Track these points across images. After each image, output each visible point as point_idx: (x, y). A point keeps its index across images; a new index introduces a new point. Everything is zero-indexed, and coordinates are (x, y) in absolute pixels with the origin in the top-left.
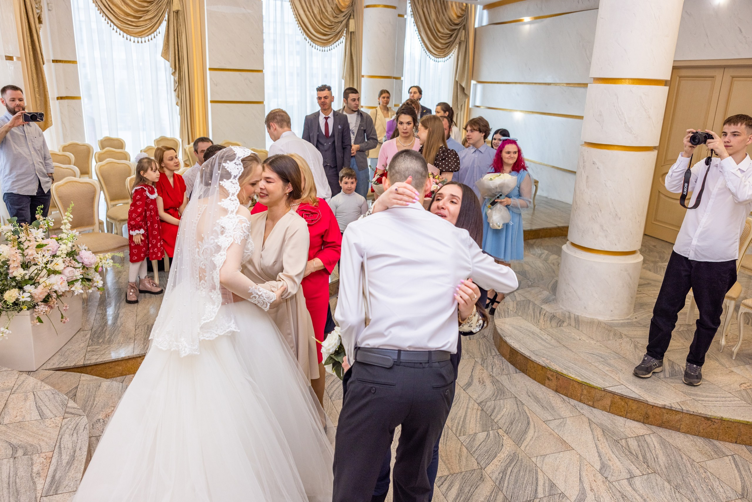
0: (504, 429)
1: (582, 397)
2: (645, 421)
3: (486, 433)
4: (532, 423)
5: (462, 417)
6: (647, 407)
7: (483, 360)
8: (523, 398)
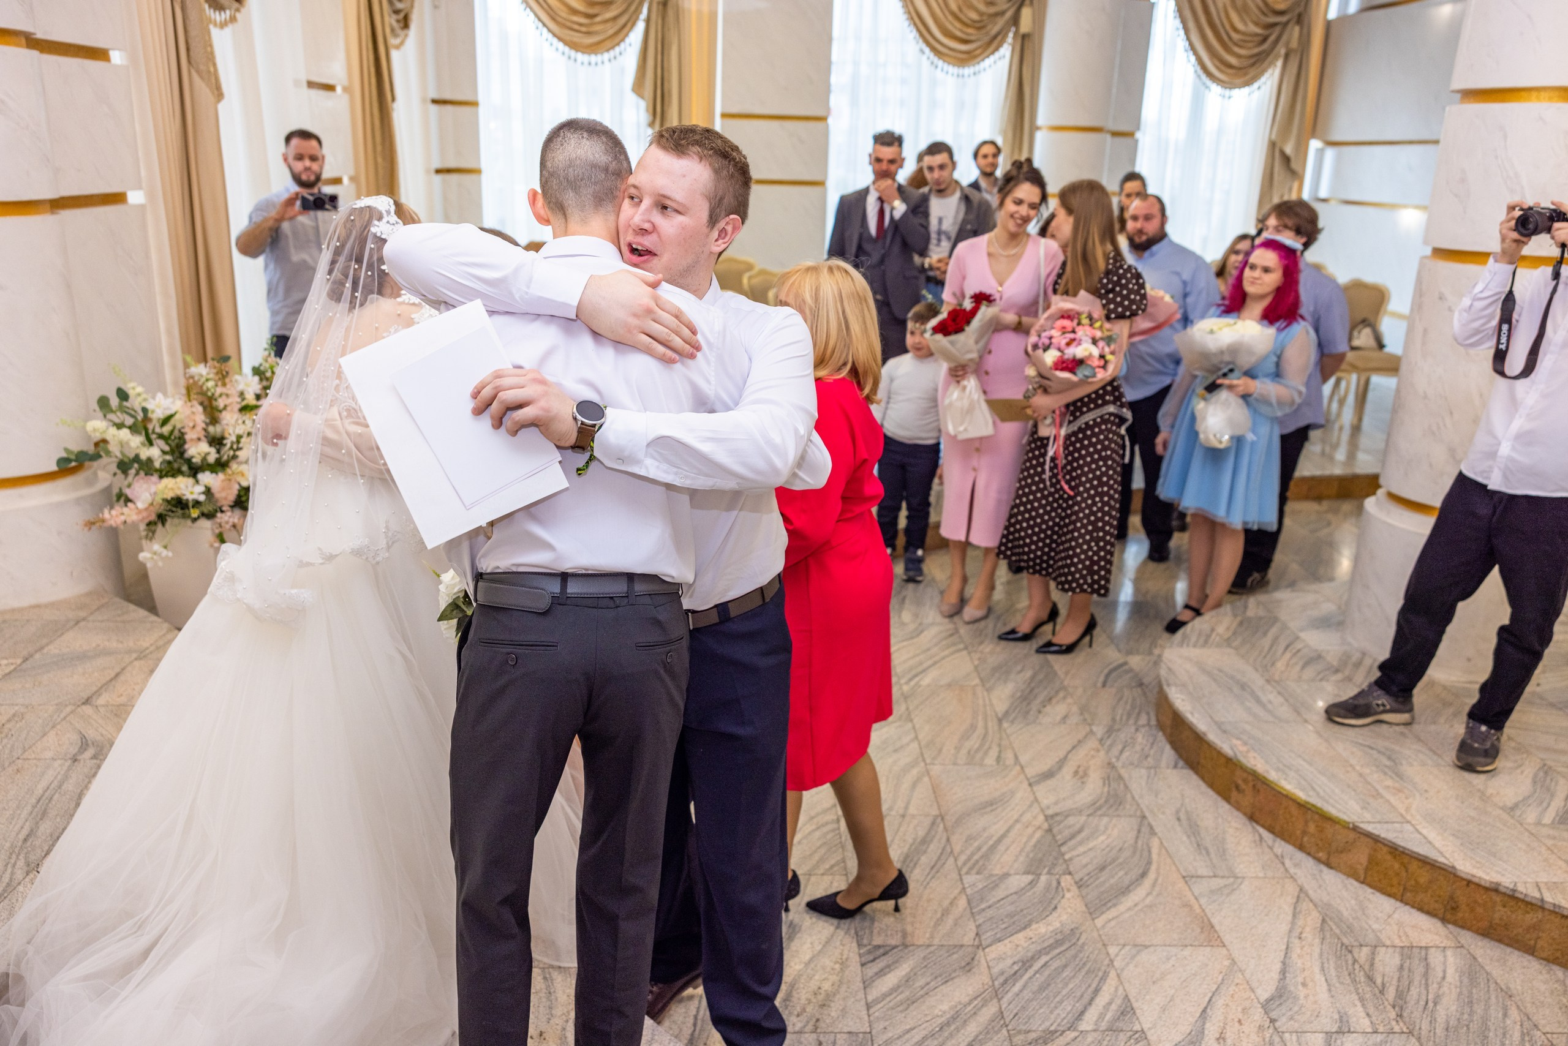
0: (1077, 877)
1: (1305, 839)
2: (1448, 916)
3: (1030, 877)
4: (1152, 875)
5: (995, 838)
6: (1454, 882)
7: (1110, 731)
8: (1162, 821)
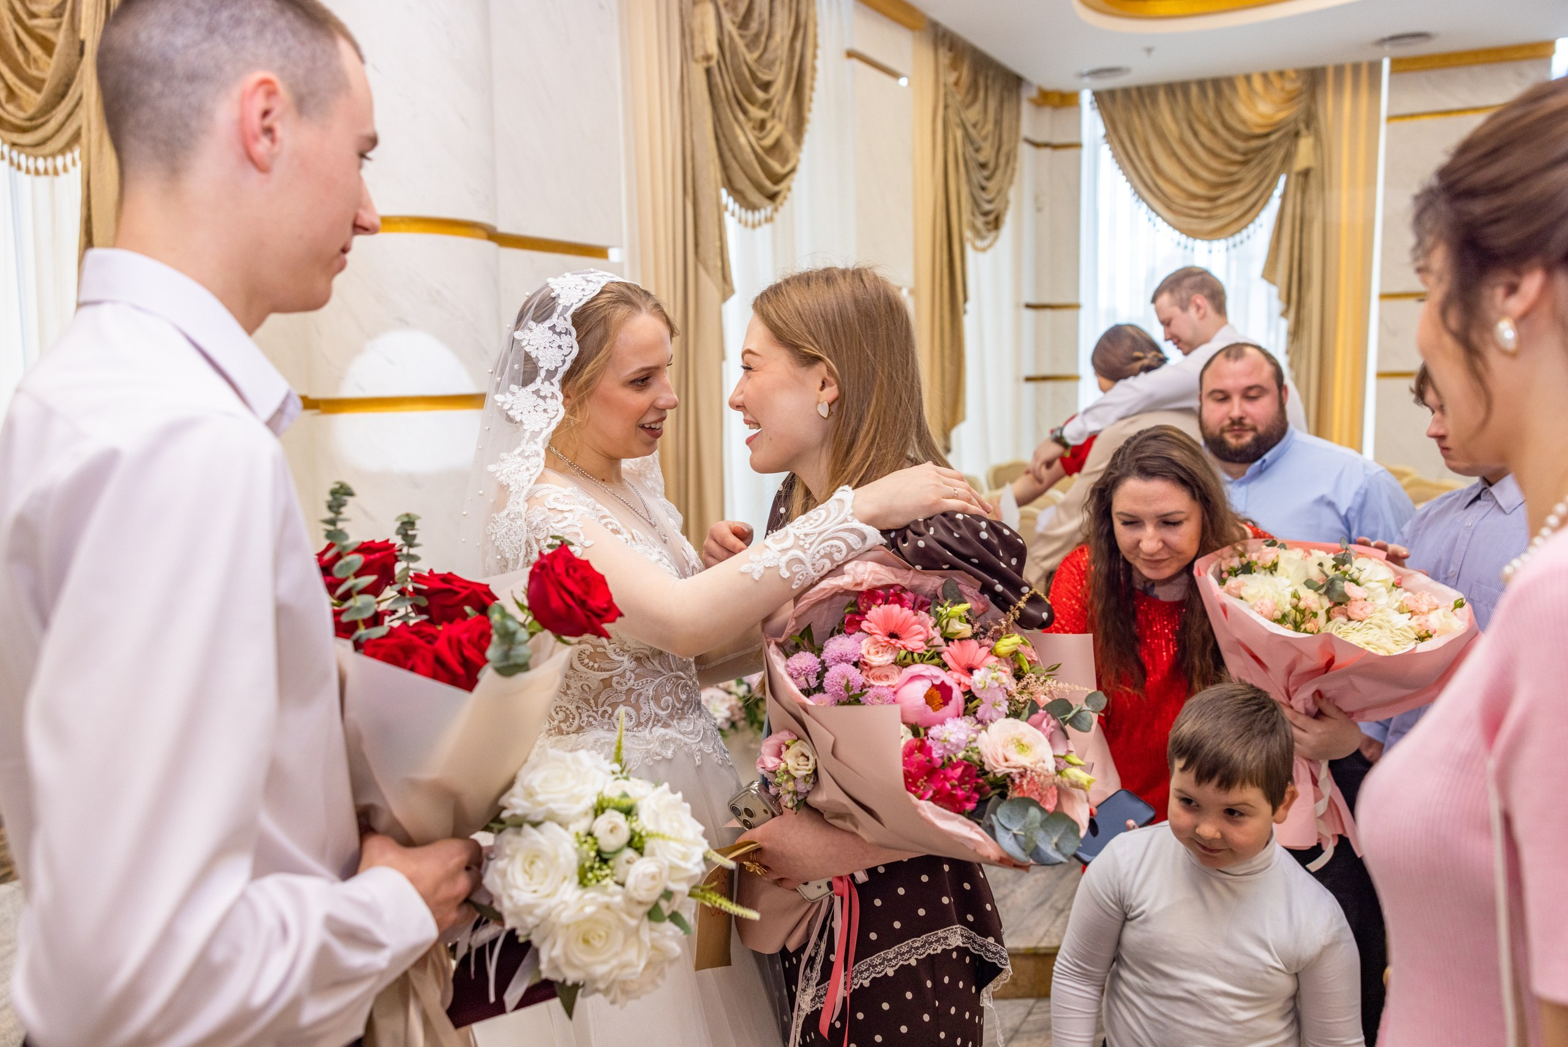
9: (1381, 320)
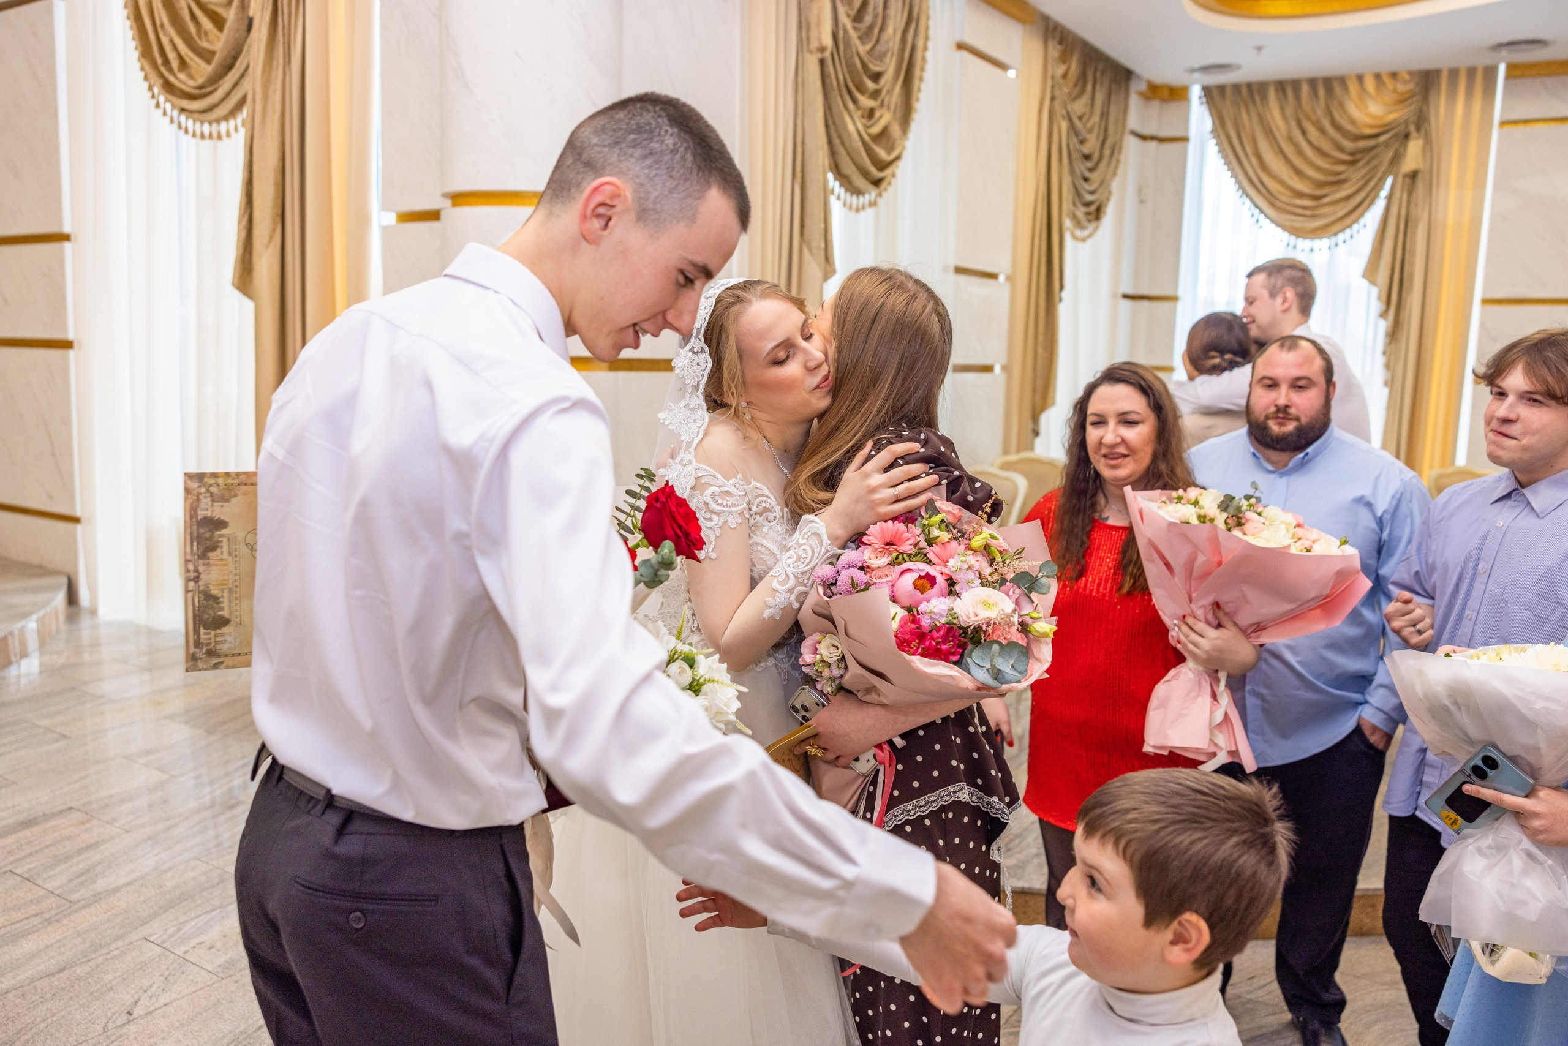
9: (1482, 325)
